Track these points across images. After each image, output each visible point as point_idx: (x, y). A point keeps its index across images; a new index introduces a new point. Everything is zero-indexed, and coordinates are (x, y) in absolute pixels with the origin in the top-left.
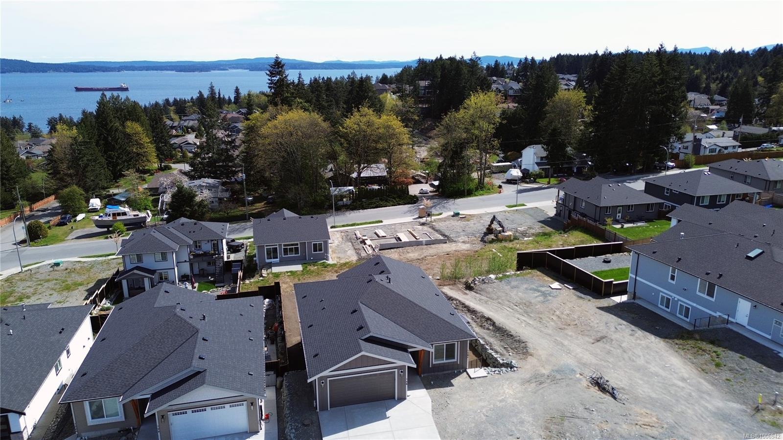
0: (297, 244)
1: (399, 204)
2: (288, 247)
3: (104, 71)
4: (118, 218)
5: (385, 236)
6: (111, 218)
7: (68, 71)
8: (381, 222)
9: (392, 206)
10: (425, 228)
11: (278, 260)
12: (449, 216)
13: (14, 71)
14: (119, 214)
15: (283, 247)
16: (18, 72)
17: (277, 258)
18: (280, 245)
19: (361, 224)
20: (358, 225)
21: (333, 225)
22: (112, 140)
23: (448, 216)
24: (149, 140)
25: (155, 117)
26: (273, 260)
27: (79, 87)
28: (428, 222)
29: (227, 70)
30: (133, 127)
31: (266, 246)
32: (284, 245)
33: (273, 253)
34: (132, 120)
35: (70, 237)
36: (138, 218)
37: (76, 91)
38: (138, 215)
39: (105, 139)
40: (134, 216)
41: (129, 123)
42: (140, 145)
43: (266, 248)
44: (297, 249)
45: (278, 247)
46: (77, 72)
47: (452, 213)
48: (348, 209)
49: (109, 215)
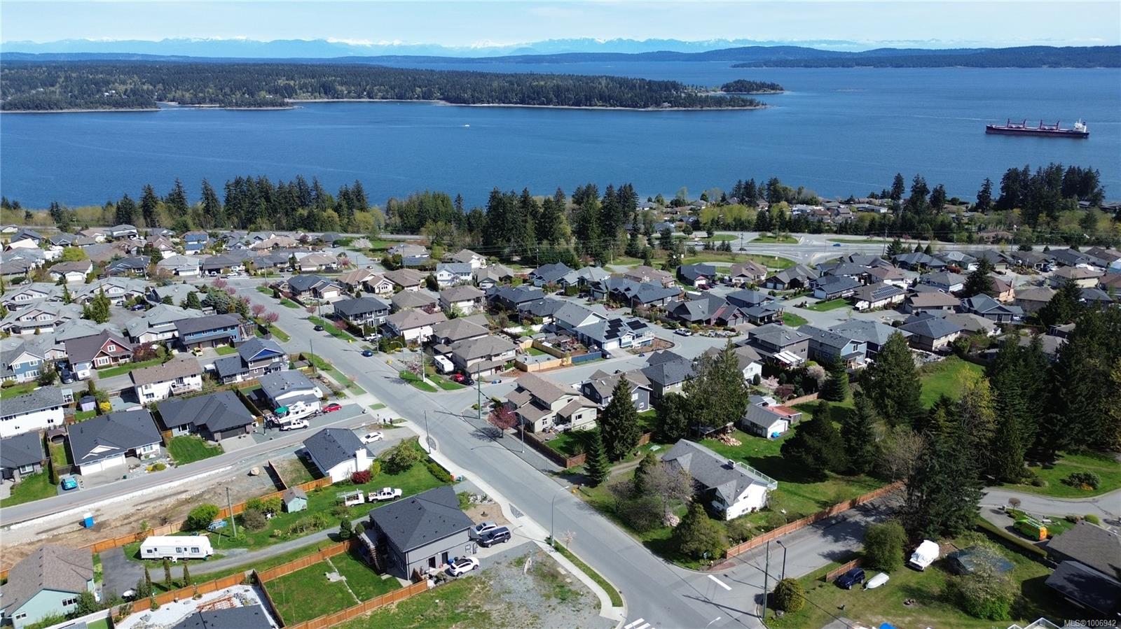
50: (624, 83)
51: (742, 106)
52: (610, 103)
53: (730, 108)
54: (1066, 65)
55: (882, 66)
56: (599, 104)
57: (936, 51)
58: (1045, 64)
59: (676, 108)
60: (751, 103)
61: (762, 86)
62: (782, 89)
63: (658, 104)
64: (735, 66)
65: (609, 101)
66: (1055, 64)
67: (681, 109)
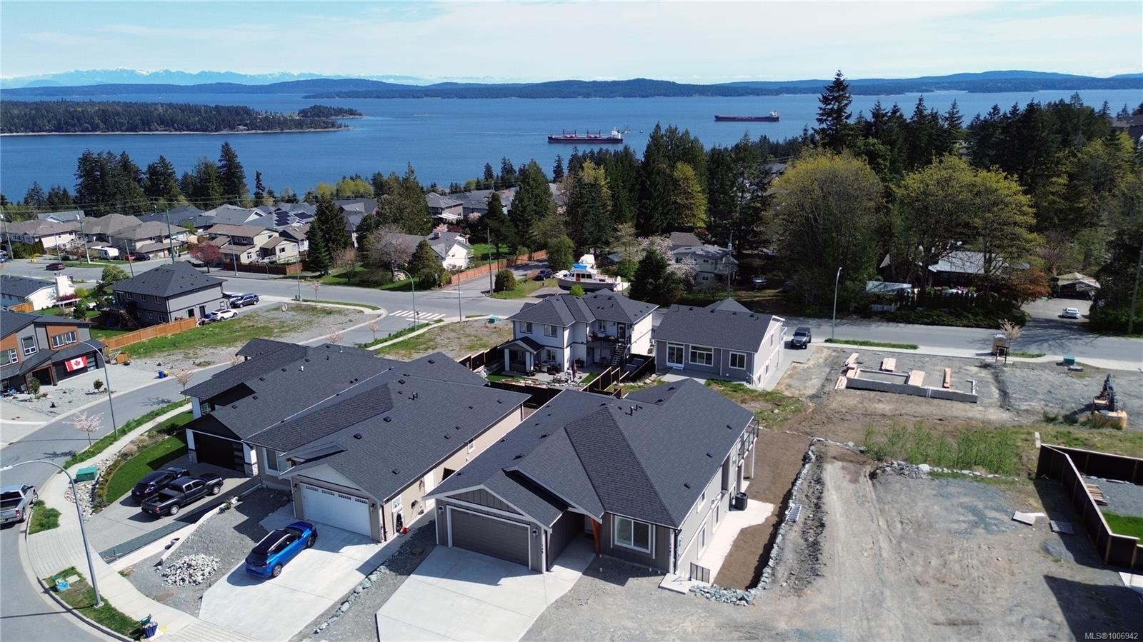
0: (710, 350)
1: (978, 326)
2: (698, 351)
3: (758, 95)
4: (582, 280)
5: (891, 371)
6: (574, 279)
7: (716, 95)
8: (915, 347)
9: (964, 326)
10: (985, 374)
11: (682, 366)
12: (1053, 362)
13: (658, 95)
14: (583, 276)
15: (690, 350)
16: (661, 95)
17: (681, 363)
18: (687, 346)
19: (878, 345)
20: (872, 345)
21: (831, 338)
22: (650, 186)
23: (1049, 362)
24: (699, 189)
25: (718, 158)
26: (675, 365)
27: (721, 116)
28: (998, 364)
29: (932, 91)
30: (684, 170)
31: (669, 343)
32: (693, 348)
33: (677, 355)
34: (685, 162)
35: (532, 295)
36: (603, 284)
37: (716, 121)
38: (604, 281)
39: (643, 183)
40: (600, 280)
41: (679, 165)
42: (689, 195)
43: (668, 346)
44: (709, 357)
45: (683, 347)
46: (726, 96)
47: (1060, 358)
48: (883, 318)
49: (573, 276)
50: (185, 109)
51: (326, 128)
52: (175, 128)
53: (312, 130)
54: (595, 96)
55: (448, 98)
56: (160, 129)
57: (491, 85)
58: (579, 95)
59: (253, 131)
60: (333, 125)
61: (340, 112)
62: (360, 115)
63: (232, 127)
64: (306, 97)
65: (173, 125)
66: (587, 95)
67: (259, 131)
